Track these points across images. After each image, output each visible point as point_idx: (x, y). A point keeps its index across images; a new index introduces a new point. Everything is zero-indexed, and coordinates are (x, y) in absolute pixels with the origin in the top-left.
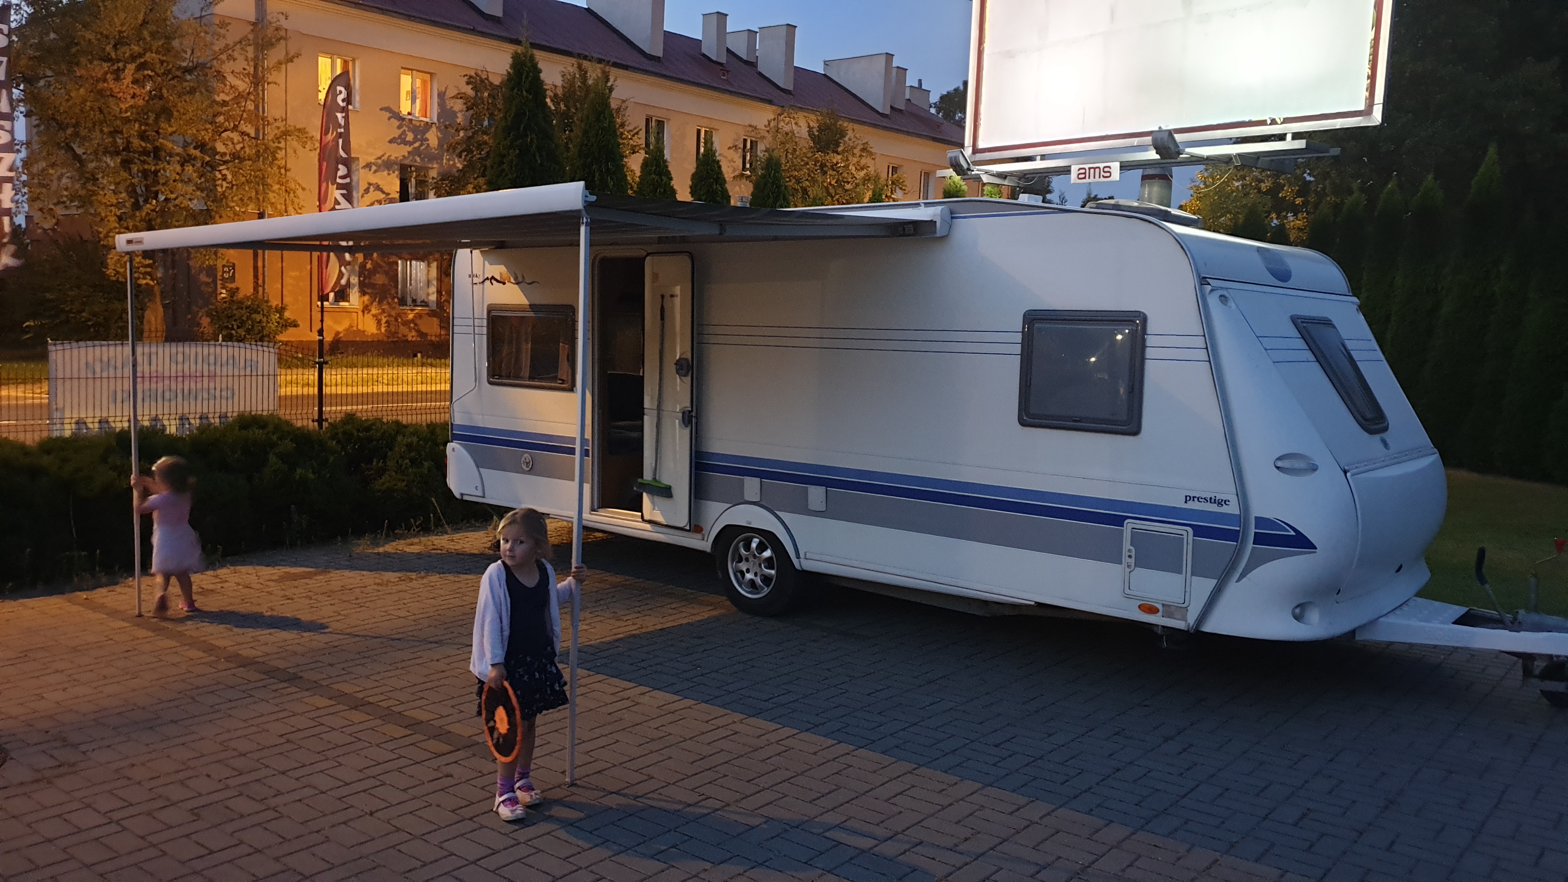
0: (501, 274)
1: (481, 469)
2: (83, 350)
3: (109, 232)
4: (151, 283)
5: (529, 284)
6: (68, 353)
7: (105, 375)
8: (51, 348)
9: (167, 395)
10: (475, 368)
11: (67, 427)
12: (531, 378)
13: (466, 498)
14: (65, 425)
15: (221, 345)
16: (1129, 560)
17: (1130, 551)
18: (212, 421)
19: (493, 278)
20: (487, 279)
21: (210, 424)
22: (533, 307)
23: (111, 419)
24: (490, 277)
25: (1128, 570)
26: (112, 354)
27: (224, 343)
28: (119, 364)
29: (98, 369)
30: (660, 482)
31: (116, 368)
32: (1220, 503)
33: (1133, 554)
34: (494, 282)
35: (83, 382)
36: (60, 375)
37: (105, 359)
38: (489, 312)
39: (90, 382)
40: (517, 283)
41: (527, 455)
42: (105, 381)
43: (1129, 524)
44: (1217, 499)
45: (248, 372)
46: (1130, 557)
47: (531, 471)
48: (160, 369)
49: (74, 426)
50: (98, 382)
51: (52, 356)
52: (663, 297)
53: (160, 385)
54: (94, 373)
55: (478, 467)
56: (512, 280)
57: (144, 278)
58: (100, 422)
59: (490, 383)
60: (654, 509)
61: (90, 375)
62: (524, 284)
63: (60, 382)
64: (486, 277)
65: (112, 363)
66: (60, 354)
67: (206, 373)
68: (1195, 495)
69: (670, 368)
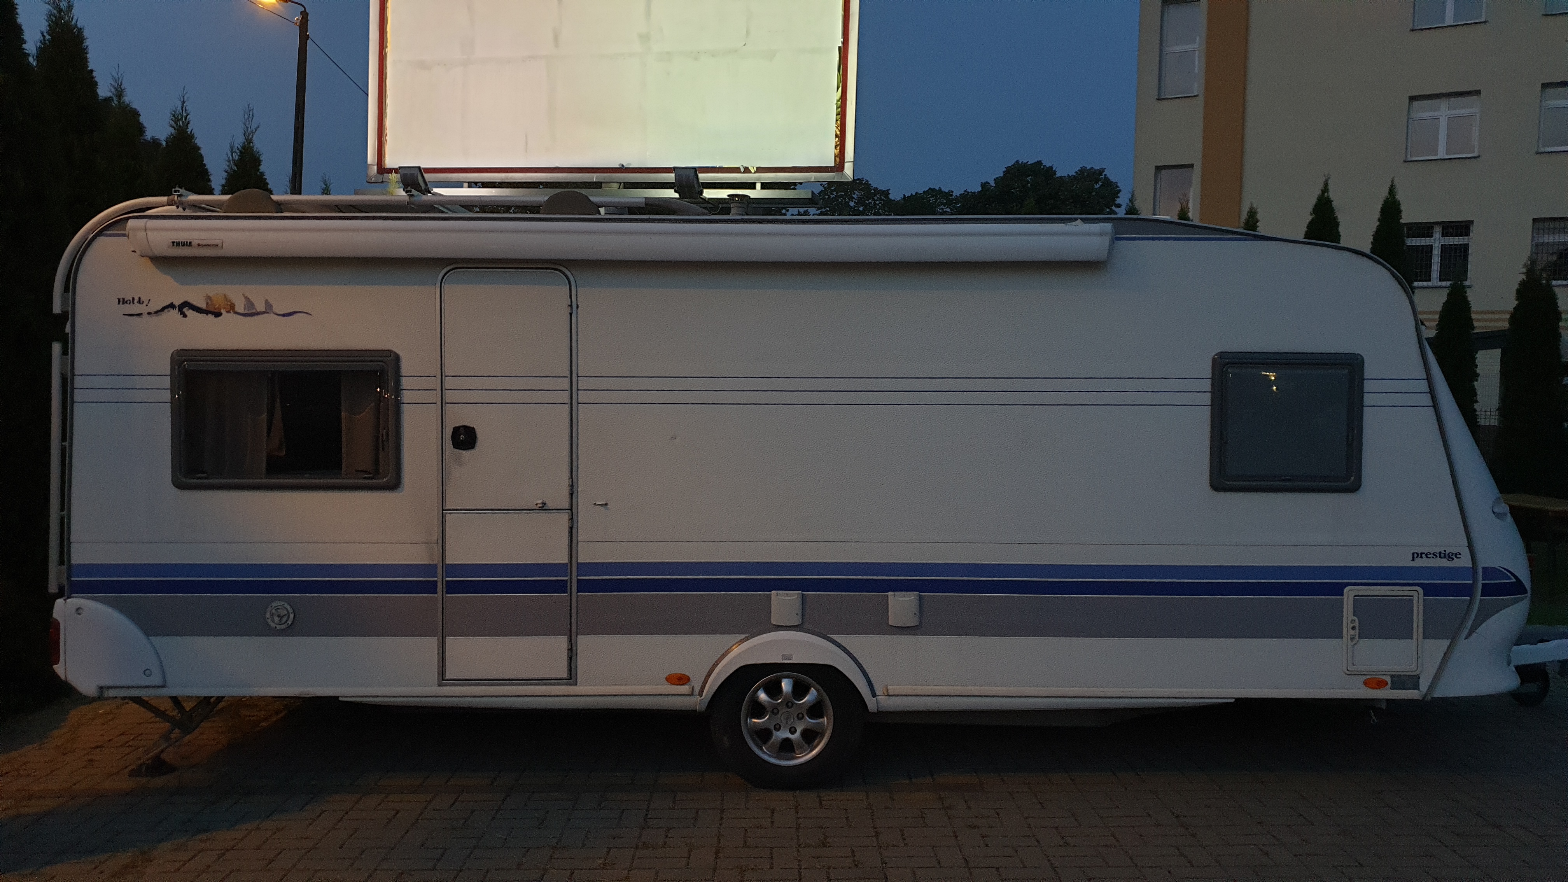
13: (109, 692)
16: (1352, 632)
17: (1353, 621)
25: (1350, 644)
32: (1450, 557)
33: (1357, 624)
38: (177, 363)
43: (1349, 593)
44: (1447, 553)
46: (1353, 628)
47: (292, 630)
55: (148, 635)
59: (180, 488)
68: (1423, 551)
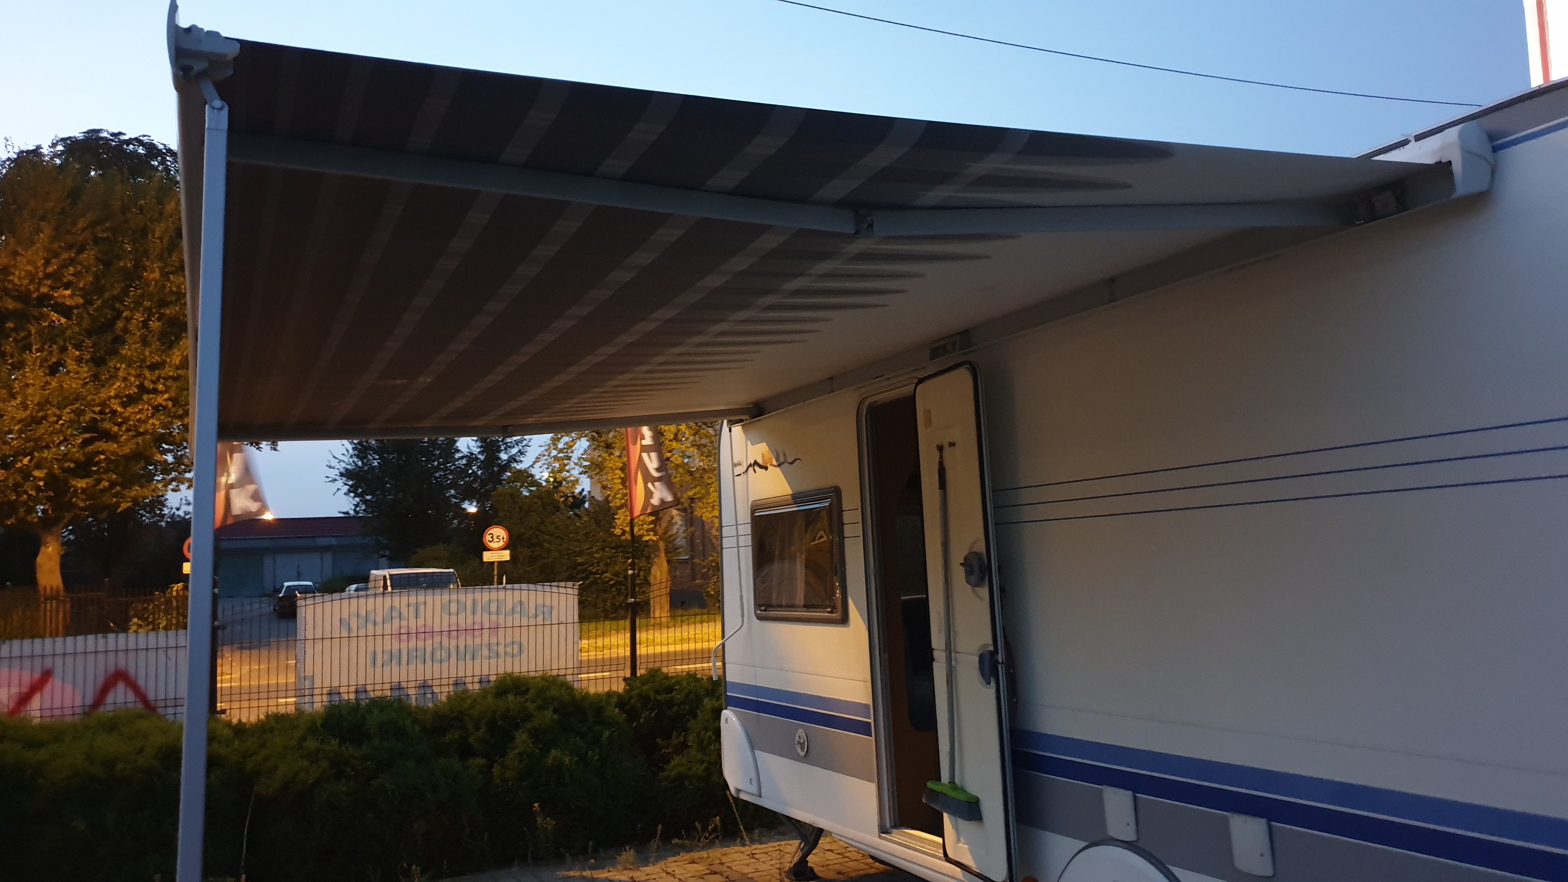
0: (763, 456)
1: (757, 752)
2: (337, 604)
3: (615, 494)
4: (655, 538)
5: (792, 463)
6: (319, 608)
7: (362, 632)
8: (300, 603)
9: (438, 654)
10: (741, 597)
11: (317, 699)
12: (807, 606)
13: (743, 796)
14: (315, 697)
15: (504, 588)
18: (470, 687)
19: (756, 463)
20: (750, 465)
21: (466, 691)
22: (797, 498)
23: (369, 688)
24: (752, 462)
26: (370, 607)
27: (509, 586)
28: (379, 619)
29: (354, 625)
30: (963, 790)
31: (375, 623)
34: (757, 468)
35: (336, 642)
36: (310, 635)
37: (363, 613)
38: (753, 512)
39: (345, 642)
40: (779, 466)
41: (801, 730)
42: (362, 640)
45: (540, 620)
47: (807, 758)
48: (429, 622)
49: (325, 698)
50: (354, 641)
51: (301, 613)
52: (940, 448)
53: (429, 642)
54: (349, 630)
55: (753, 748)
56: (775, 463)
57: (648, 535)
58: (356, 692)
59: (760, 618)
60: (958, 841)
61: (345, 634)
62: (786, 464)
63: (309, 644)
64: (749, 464)
65: (371, 617)
66: (310, 609)
67: (486, 625)
69: (959, 574)
